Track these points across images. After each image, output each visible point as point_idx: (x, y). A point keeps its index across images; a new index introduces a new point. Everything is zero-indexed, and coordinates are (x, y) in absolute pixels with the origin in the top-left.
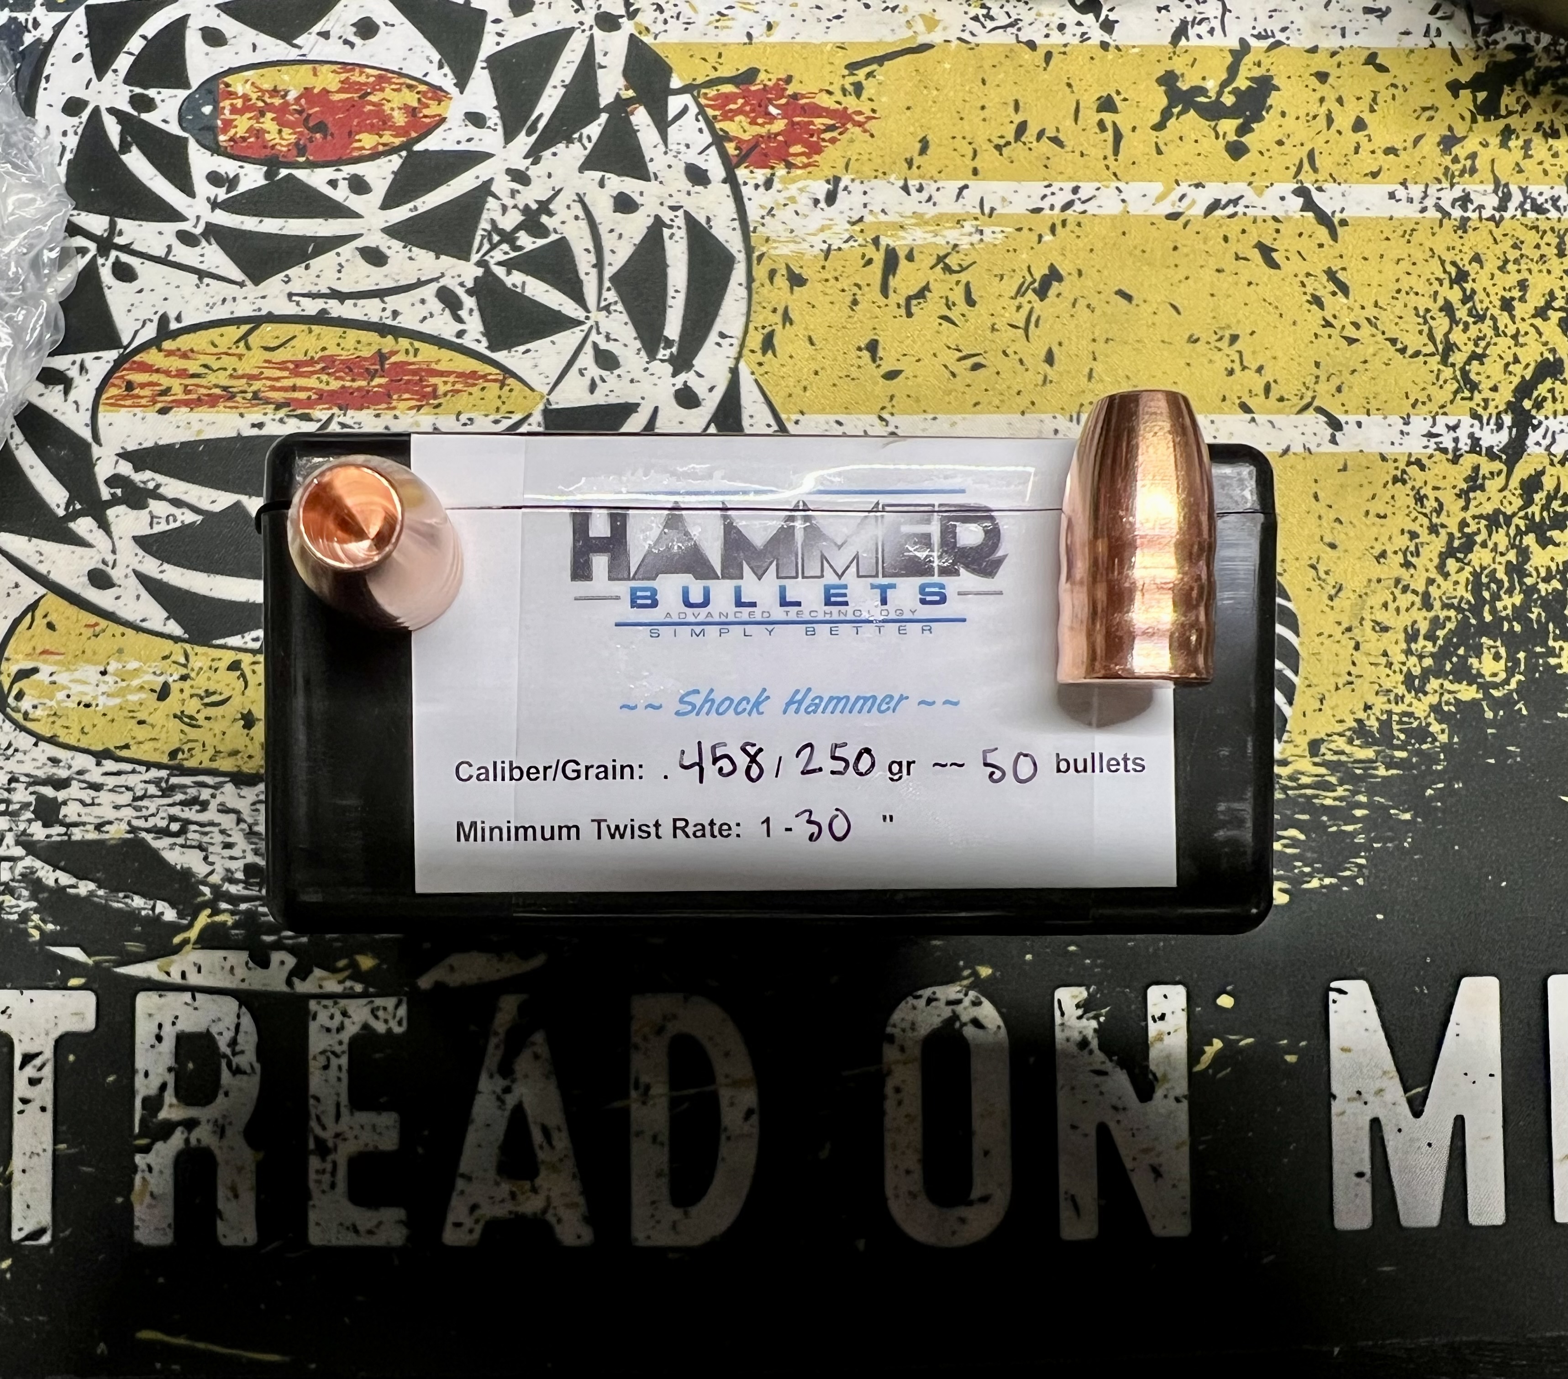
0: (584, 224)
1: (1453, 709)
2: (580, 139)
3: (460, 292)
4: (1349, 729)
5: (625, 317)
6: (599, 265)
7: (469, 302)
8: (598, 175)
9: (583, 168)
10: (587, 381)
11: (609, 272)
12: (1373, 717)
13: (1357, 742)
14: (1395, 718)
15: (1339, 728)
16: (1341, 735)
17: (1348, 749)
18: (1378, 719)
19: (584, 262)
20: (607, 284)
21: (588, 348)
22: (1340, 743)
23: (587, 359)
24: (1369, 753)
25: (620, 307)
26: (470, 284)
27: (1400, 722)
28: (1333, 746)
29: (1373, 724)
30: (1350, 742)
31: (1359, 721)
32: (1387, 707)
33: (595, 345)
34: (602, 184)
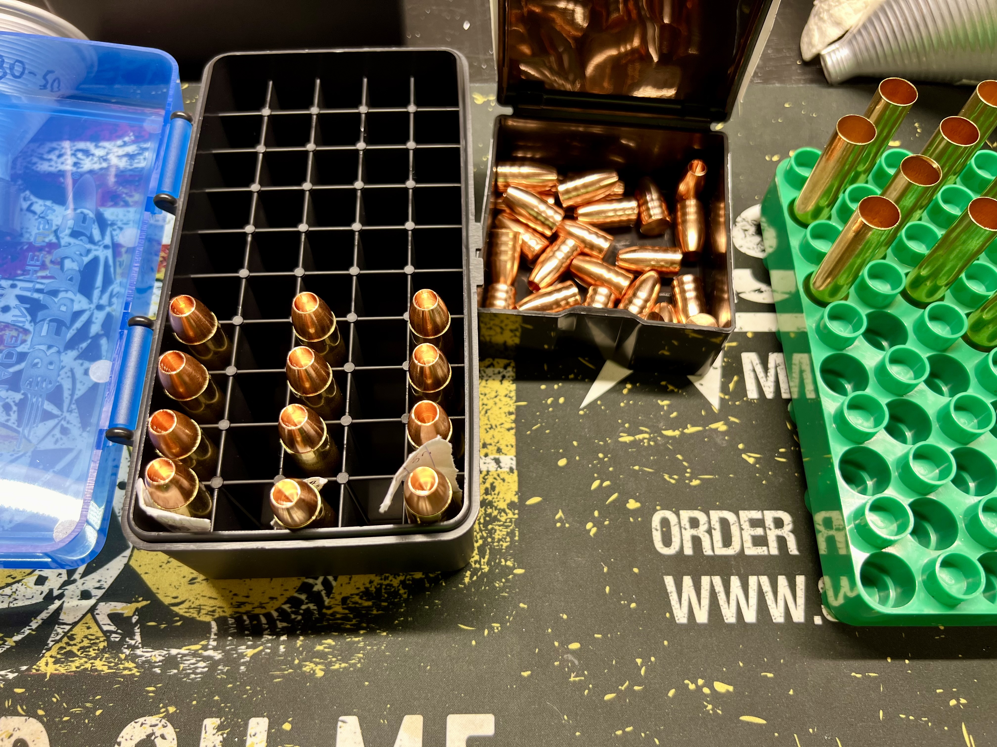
0: (70, 380)
1: (411, 582)
2: (78, 349)
3: (12, 404)
4: (362, 592)
5: (77, 415)
6: (72, 395)
7: (15, 408)
8: (81, 361)
9: (76, 359)
10: (54, 439)
11: (76, 397)
12: (373, 587)
13: (365, 598)
14: (384, 587)
15: (357, 592)
16: (357, 595)
17: (360, 601)
18: (375, 587)
19: (66, 394)
20: (74, 402)
21: (59, 427)
22: (357, 599)
23: (57, 432)
24: (370, 603)
25: (76, 411)
26: (17, 401)
27: (385, 589)
28: (353, 600)
29: (373, 589)
30: (361, 598)
31: (367, 589)
32: (380, 582)
33: (62, 426)
34: (82, 365)
